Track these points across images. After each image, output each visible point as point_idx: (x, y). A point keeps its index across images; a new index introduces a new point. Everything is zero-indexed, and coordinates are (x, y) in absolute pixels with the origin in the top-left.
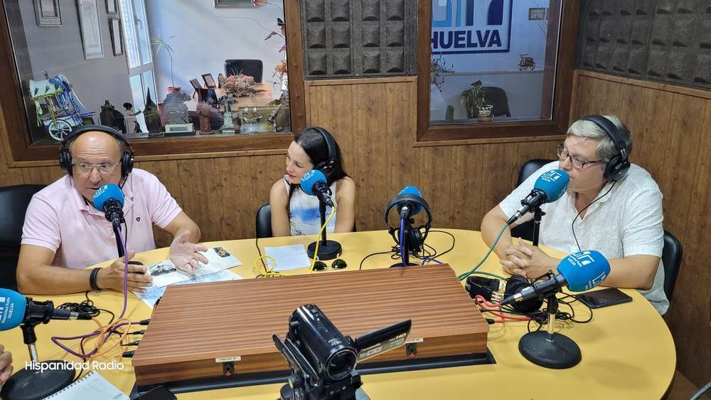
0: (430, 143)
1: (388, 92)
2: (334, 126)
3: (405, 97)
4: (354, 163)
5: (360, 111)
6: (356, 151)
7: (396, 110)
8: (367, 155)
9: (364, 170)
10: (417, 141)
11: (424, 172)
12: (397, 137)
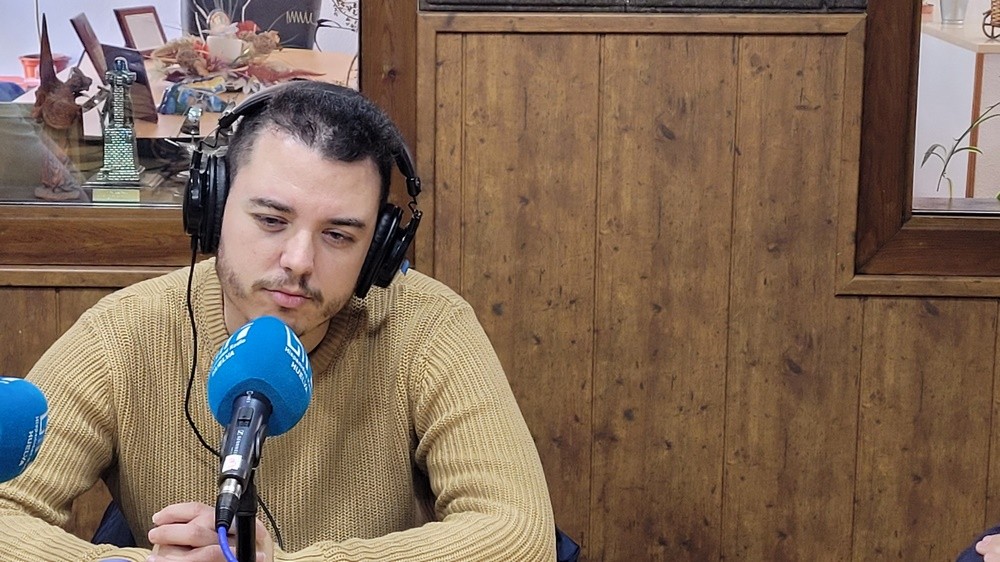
0: (908, 282)
1: (746, 70)
2: (525, 190)
3: (813, 96)
4: (595, 343)
5: (628, 141)
6: (606, 297)
7: (774, 143)
8: (651, 313)
9: (635, 375)
10: (856, 273)
11: (878, 397)
12: (775, 252)
